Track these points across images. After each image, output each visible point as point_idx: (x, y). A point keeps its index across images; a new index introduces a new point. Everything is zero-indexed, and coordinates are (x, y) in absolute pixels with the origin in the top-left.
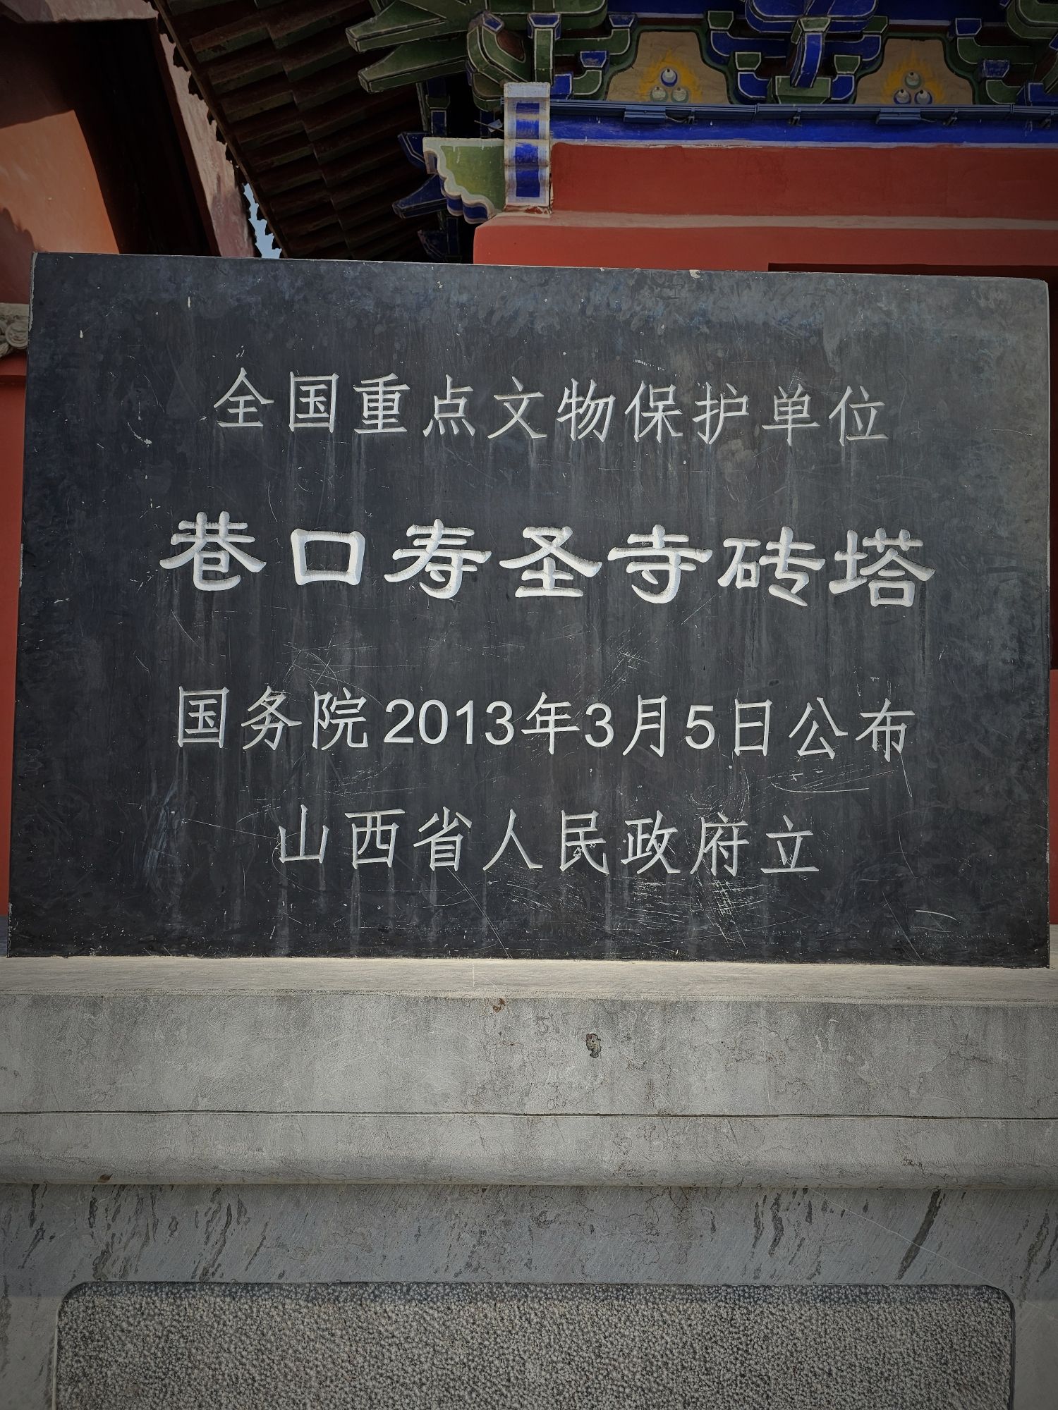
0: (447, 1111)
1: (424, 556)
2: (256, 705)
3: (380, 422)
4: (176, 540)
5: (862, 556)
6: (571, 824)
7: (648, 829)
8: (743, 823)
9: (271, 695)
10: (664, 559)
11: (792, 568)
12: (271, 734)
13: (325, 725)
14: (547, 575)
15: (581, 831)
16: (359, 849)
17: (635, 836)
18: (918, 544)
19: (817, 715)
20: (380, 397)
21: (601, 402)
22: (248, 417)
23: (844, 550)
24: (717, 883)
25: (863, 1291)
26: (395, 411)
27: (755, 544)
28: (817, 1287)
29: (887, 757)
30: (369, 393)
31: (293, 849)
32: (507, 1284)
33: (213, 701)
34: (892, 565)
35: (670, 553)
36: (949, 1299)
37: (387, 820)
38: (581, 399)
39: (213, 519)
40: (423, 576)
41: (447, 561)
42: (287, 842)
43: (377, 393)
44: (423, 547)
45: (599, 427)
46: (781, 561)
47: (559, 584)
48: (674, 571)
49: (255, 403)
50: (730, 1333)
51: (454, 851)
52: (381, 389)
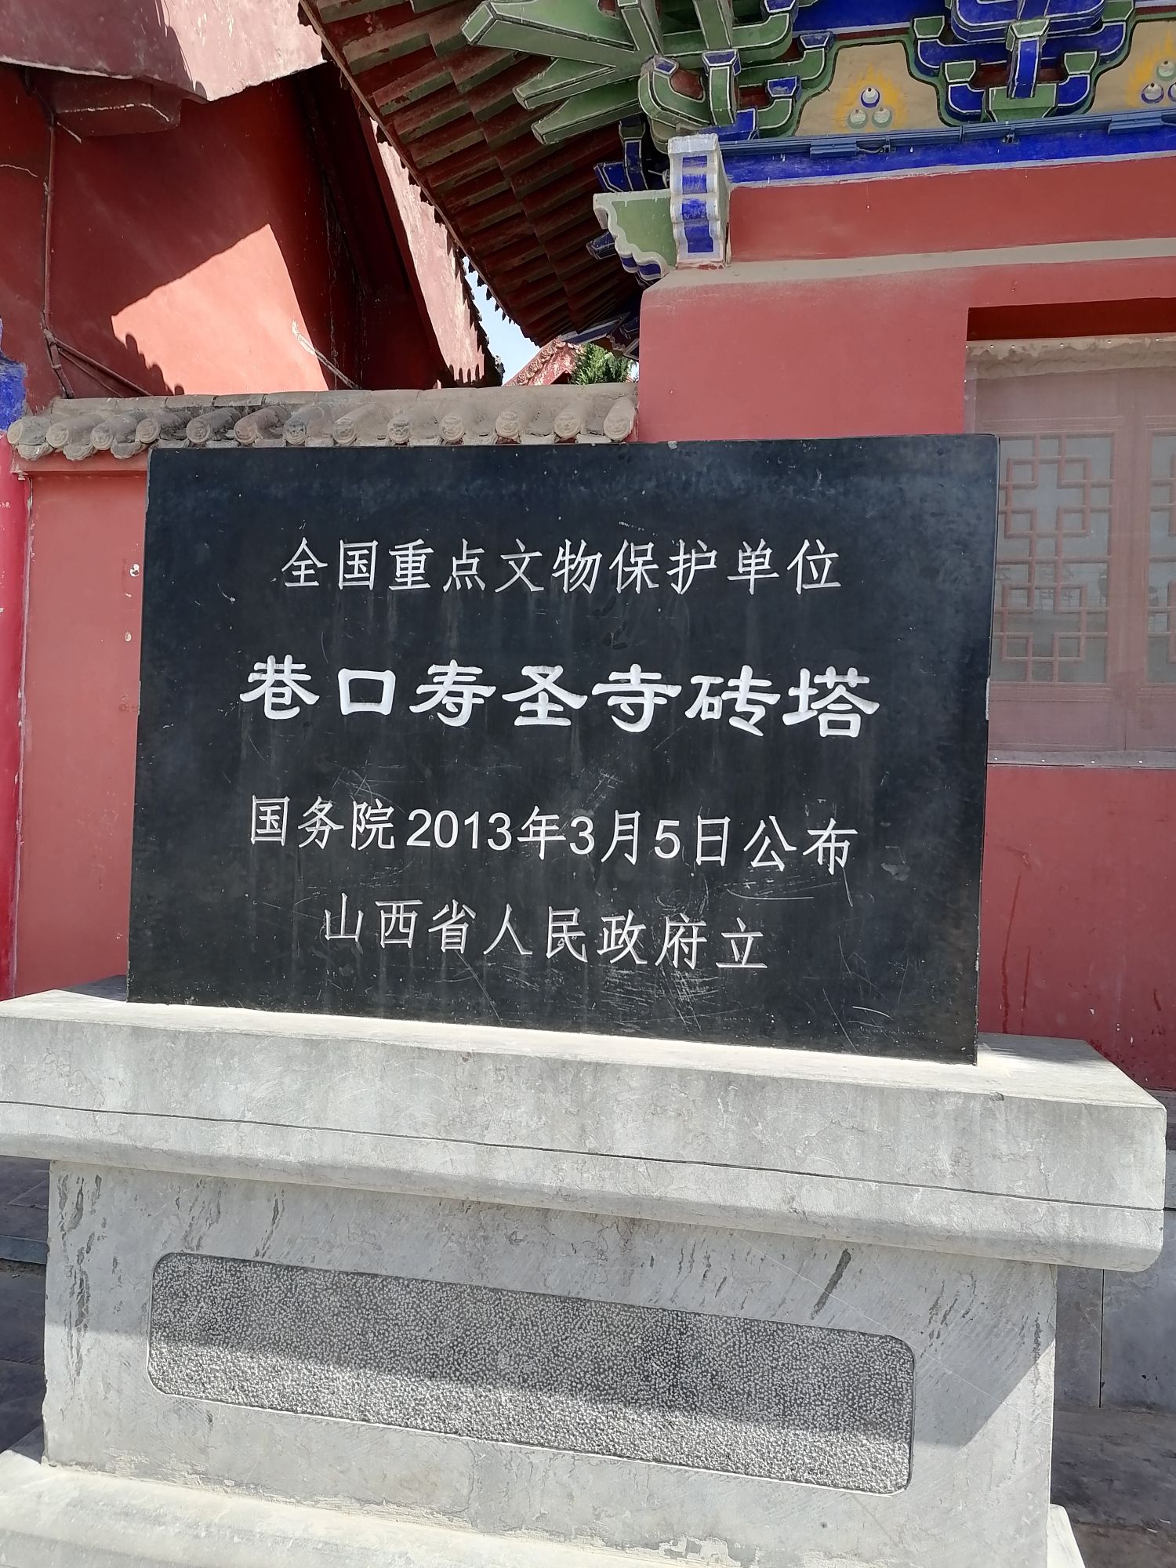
0: (426, 1136)
1: (442, 691)
2: (310, 811)
3: (409, 580)
4: (252, 677)
5: (815, 691)
6: (556, 919)
7: (621, 925)
8: (703, 924)
9: (321, 803)
10: (641, 694)
11: (750, 702)
12: (320, 835)
13: (361, 830)
14: (543, 707)
15: (565, 925)
16: (386, 931)
17: (610, 931)
18: (866, 680)
19: (769, 831)
20: (410, 559)
21: (590, 559)
22: (308, 578)
23: (798, 686)
24: (678, 974)
25: (780, 1327)
26: (422, 571)
27: (719, 680)
28: (739, 1319)
29: (831, 870)
30: (401, 556)
31: (335, 929)
32: (485, 1288)
33: (278, 808)
34: (841, 700)
35: (644, 688)
36: (857, 1343)
37: (408, 909)
38: (573, 556)
39: (280, 660)
40: (441, 707)
41: (460, 695)
42: (331, 922)
43: (407, 556)
44: (442, 683)
45: (588, 581)
46: (742, 696)
47: (551, 714)
48: (649, 704)
49: (313, 566)
50: (665, 1348)
51: (461, 937)
52: (411, 552)
